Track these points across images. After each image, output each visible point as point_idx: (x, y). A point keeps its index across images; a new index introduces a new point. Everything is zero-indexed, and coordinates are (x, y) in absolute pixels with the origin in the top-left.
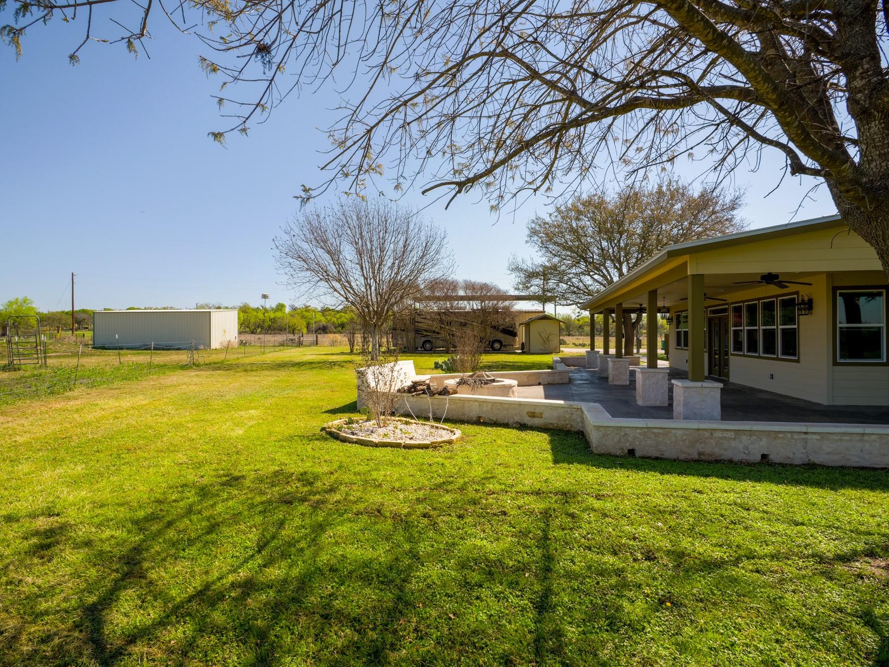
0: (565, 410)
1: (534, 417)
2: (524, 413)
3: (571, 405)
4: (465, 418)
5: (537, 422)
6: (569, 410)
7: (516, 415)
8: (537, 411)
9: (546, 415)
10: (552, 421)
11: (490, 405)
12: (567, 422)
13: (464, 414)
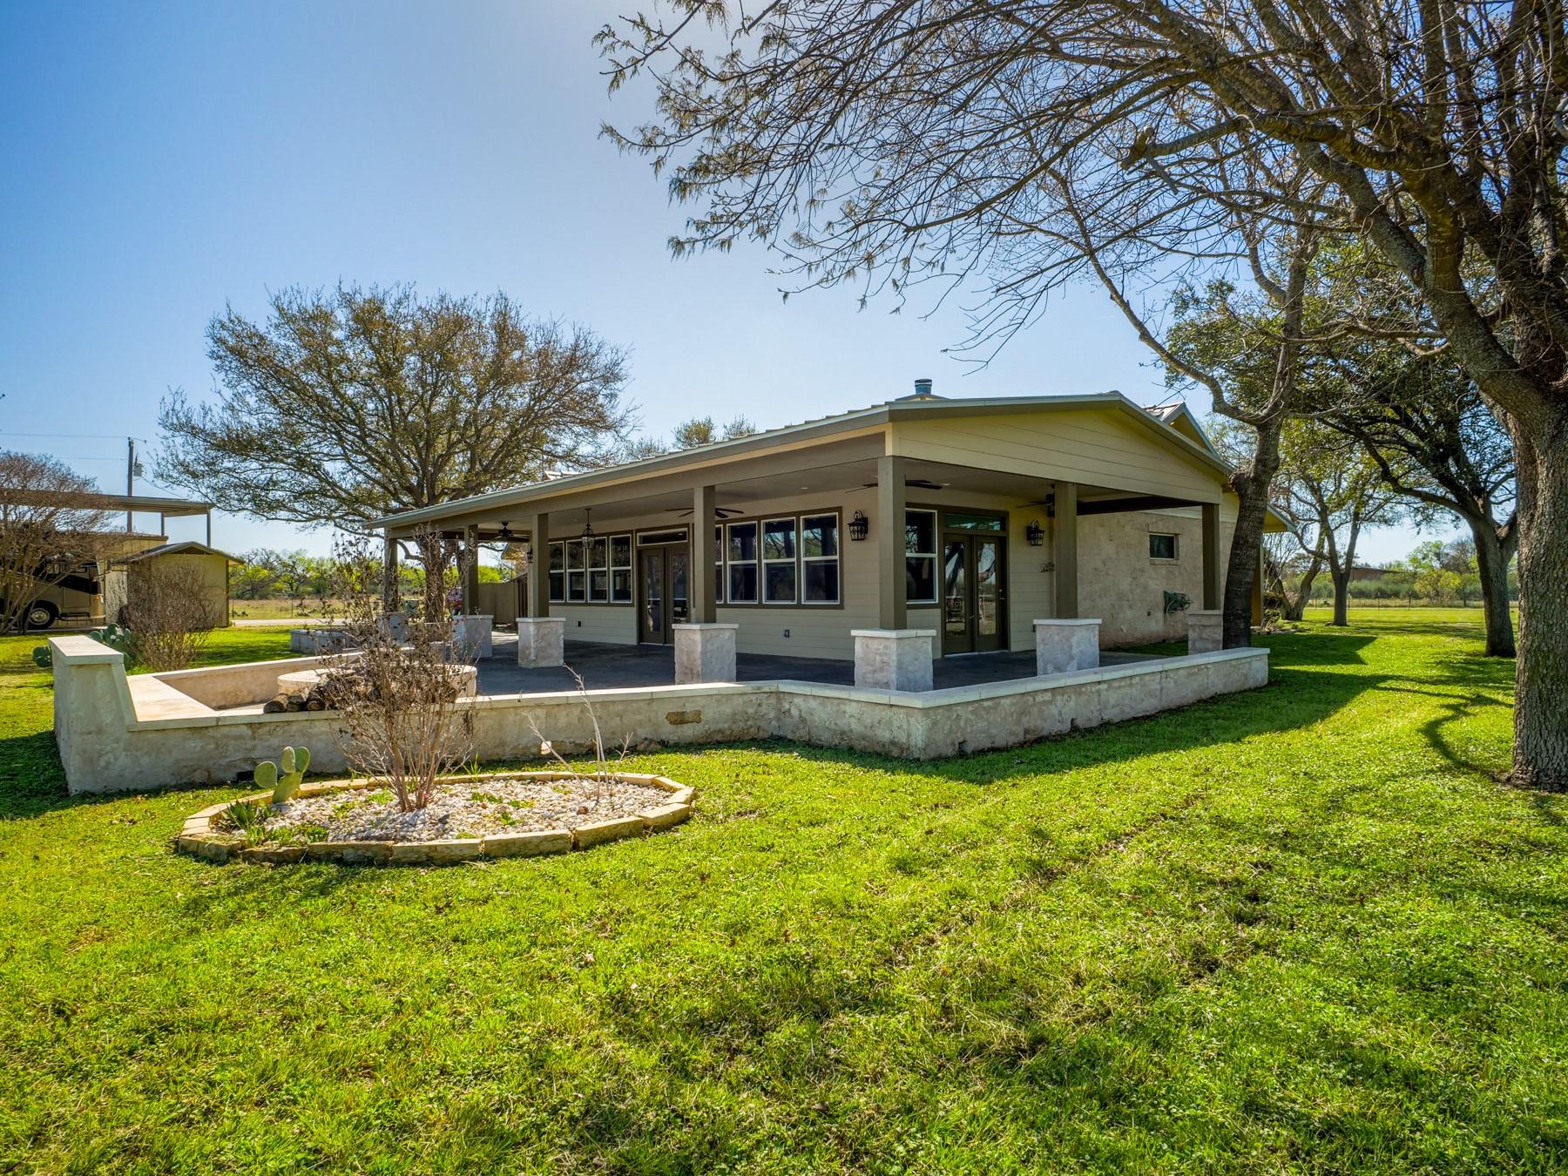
0: (746, 698)
1: (683, 722)
2: (662, 717)
3: (759, 688)
4: (508, 753)
5: (689, 732)
6: (754, 698)
7: (641, 724)
8: (689, 708)
9: (708, 714)
10: (720, 726)
11: (576, 712)
12: (750, 723)
13: (503, 744)
